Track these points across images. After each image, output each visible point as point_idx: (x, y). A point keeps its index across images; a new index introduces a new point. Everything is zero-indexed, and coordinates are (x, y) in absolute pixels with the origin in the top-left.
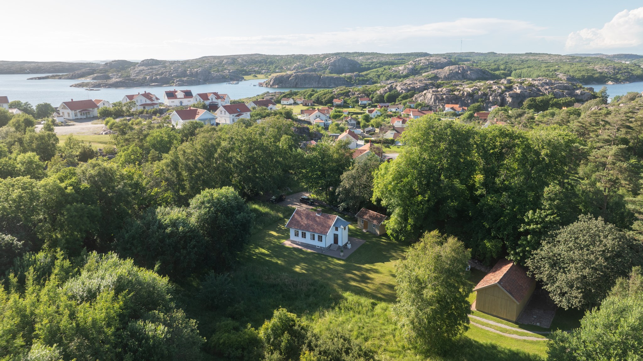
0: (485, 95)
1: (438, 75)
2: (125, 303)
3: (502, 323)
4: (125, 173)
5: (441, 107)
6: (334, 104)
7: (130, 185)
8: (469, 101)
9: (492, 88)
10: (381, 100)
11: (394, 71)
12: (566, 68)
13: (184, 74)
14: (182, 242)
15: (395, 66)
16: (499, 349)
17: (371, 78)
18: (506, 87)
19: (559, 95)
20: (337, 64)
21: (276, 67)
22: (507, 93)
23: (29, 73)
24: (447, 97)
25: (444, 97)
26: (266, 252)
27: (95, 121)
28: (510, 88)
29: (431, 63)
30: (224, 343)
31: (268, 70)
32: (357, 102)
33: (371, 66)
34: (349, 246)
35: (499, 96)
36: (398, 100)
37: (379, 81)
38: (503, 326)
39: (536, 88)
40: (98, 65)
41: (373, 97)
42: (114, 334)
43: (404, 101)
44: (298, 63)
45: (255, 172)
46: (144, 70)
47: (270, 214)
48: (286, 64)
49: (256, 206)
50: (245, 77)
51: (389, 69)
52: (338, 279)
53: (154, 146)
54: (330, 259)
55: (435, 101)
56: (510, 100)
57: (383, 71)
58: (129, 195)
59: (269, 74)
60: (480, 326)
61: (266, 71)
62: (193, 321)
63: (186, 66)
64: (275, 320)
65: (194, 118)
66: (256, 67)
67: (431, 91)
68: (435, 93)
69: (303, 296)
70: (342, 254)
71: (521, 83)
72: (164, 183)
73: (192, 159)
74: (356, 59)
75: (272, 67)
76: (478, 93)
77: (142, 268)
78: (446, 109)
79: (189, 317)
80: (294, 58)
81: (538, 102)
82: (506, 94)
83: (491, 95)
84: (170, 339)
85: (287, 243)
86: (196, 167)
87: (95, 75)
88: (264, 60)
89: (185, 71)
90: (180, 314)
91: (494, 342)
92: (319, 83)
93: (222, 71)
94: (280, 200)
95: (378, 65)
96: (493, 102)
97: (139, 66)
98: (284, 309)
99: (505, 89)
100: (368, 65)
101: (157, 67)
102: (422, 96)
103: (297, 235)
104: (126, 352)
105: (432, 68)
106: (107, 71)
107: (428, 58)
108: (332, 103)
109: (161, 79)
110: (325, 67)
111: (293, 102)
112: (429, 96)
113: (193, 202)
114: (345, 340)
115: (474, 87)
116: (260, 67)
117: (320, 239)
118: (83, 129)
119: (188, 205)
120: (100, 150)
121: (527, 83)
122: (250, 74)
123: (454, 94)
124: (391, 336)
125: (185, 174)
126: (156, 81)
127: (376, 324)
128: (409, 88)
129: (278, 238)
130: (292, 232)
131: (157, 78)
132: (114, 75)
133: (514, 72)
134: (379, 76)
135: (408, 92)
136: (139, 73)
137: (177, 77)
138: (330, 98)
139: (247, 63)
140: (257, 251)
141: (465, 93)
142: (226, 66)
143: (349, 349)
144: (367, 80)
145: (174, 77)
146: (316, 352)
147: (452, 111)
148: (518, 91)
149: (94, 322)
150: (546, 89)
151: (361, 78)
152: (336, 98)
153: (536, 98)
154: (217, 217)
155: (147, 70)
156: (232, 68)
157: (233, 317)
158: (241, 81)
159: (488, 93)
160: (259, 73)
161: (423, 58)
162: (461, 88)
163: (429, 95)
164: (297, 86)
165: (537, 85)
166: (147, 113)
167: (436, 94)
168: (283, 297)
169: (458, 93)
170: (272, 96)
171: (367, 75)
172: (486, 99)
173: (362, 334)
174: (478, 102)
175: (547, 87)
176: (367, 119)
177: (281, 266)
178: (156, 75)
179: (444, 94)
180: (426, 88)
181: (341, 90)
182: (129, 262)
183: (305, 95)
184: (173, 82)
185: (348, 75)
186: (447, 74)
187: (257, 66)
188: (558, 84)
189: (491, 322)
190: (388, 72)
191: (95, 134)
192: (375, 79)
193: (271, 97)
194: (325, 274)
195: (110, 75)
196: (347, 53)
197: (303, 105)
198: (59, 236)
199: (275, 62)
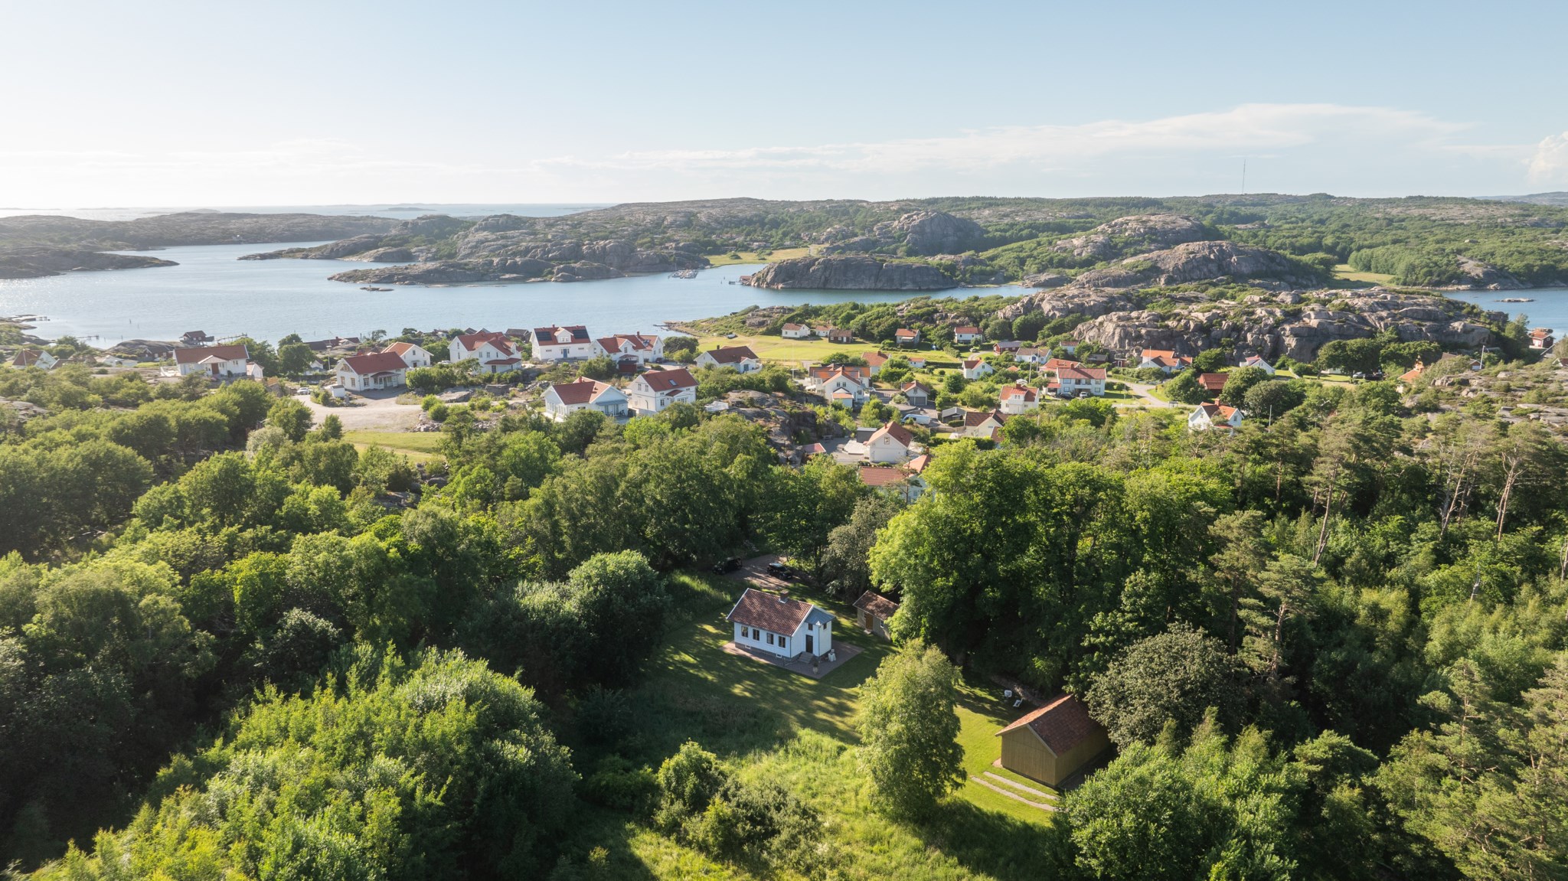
0: (1236, 329)
1: (1159, 265)
2: (478, 717)
3: (1034, 787)
4: (472, 524)
5: (1135, 354)
6: (899, 341)
7: (479, 544)
8: (1200, 343)
9: (1253, 313)
10: (1004, 332)
11: (1060, 248)
12: (1487, 245)
13: (575, 253)
14: (554, 638)
15: (1064, 236)
16: (1009, 820)
17: (1001, 267)
18: (1286, 314)
19: (1411, 333)
20: (928, 230)
21: (785, 234)
22: (1287, 327)
23: (239, 242)
24: (1148, 333)
25: (1143, 331)
26: (691, 660)
27: (403, 397)
28: (1294, 315)
29: (1152, 231)
30: (607, 786)
31: (766, 241)
32: (950, 336)
33: (1008, 234)
34: (832, 657)
35: (1270, 332)
36: (1042, 334)
37: (1020, 274)
38: (1034, 792)
39: (1358, 316)
40: (386, 223)
41: (986, 326)
42: (467, 753)
43: (1052, 339)
44: (837, 226)
45: (685, 520)
46: (487, 240)
47: (709, 595)
48: (808, 228)
49: (686, 579)
50: (713, 259)
51: (1050, 243)
52: (799, 708)
53: (514, 467)
54: (794, 676)
55: (1121, 340)
56: (1293, 344)
57: (1035, 249)
58: (476, 558)
59: (768, 251)
60: (997, 789)
61: (763, 244)
62: (565, 749)
63: (582, 230)
64: (680, 758)
65: (587, 400)
66: (739, 234)
67: (1114, 316)
68: (1121, 323)
69: (735, 731)
70: (815, 670)
71: (1324, 303)
72: (530, 540)
73: (577, 500)
74: (975, 214)
75: (776, 235)
76: (1221, 325)
77: (498, 674)
78: (1145, 360)
79: (560, 742)
80: (828, 212)
81: (1351, 350)
82: (1284, 329)
83: (1250, 330)
84: (533, 767)
85: (729, 647)
86: (583, 514)
87: (381, 250)
88: (759, 216)
89: (579, 245)
90: (548, 738)
91: (1003, 811)
92: (877, 279)
93: (661, 244)
94: (732, 568)
95: (1025, 232)
96: (1254, 345)
97: (477, 230)
98: (696, 744)
99: (1282, 317)
100: (1001, 231)
101: (516, 233)
102: (1095, 329)
103: (745, 634)
104: (480, 777)
105: (1153, 241)
106: (405, 241)
107: (1144, 219)
108: (894, 338)
109: (524, 264)
110: (900, 237)
111: (809, 333)
112: (1107, 330)
113: (575, 574)
114: (779, 793)
115: (1214, 311)
116: (748, 234)
117: (782, 643)
118: (383, 416)
119: (565, 579)
120: (420, 466)
121: (1336, 302)
122: (724, 252)
123: (1167, 326)
124: (852, 794)
125: (565, 523)
126: (514, 268)
127: (835, 776)
128: (1070, 306)
129: (716, 637)
130: (738, 629)
131: (515, 263)
132: (421, 251)
133: (1353, 255)
134: (1022, 262)
135: (1067, 316)
136: (476, 247)
137: (560, 259)
138: (890, 326)
139: (720, 223)
140: (677, 658)
141: (1192, 325)
142: (670, 232)
143: (784, 804)
144: (993, 273)
145: (552, 259)
146: (734, 803)
147: (1155, 366)
148: (1314, 322)
149: (444, 734)
150: (1381, 319)
151: (977, 268)
152: (904, 327)
153: (1348, 342)
154: (610, 600)
155: (494, 240)
156: (684, 238)
157: (624, 755)
158: (703, 268)
159: (1244, 325)
160: (746, 248)
161: (1133, 218)
162: (1185, 312)
163: (1109, 327)
164: (828, 286)
165: (1360, 309)
166: (499, 382)
167: (1124, 326)
168: (704, 731)
169: (1175, 323)
170: (764, 316)
171: (992, 258)
172: (1238, 339)
173: (810, 788)
174: (1219, 345)
175: (1384, 314)
176: (957, 385)
177: (712, 682)
178: (515, 254)
179: (1144, 326)
180: (1106, 308)
181: (918, 308)
182: (481, 665)
183: (836, 318)
184: (551, 273)
185: (947, 259)
186: (1180, 263)
187: (743, 231)
188: (1412, 305)
189: (1018, 786)
190: (1046, 252)
191: (407, 429)
192: (1011, 270)
193: (762, 319)
194: (780, 699)
195: (413, 250)
196: (956, 201)
197: (830, 341)
198: (378, 622)
199: (783, 220)
